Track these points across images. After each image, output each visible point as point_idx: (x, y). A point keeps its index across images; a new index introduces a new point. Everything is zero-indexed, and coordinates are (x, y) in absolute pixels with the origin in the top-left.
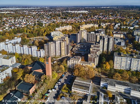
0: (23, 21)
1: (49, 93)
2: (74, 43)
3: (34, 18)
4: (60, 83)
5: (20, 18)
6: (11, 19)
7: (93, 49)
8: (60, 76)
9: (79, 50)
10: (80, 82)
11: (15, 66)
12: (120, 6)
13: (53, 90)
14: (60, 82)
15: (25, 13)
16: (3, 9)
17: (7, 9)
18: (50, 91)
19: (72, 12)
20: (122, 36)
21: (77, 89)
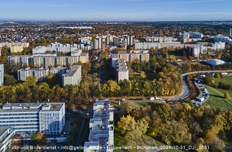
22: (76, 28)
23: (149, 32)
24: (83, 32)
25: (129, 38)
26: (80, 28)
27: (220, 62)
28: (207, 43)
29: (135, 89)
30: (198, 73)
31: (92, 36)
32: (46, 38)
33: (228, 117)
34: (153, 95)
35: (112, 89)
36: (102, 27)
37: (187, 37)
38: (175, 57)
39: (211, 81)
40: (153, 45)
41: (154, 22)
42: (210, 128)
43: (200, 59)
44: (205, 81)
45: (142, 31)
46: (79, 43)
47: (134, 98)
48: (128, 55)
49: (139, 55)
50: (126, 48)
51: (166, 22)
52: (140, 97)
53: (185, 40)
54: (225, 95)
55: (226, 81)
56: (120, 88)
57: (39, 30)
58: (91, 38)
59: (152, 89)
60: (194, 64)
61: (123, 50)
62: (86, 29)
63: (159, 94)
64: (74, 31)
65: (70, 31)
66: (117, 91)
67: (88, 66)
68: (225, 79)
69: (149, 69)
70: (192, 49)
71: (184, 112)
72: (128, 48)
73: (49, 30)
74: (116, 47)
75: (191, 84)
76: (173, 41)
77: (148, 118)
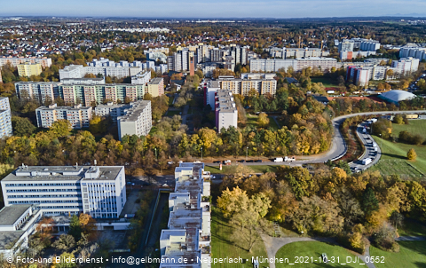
12: (242, 20)
22: (139, 30)
23: (276, 40)
24: (151, 39)
25: (238, 50)
26: (147, 30)
27: (405, 95)
28: (385, 60)
29: (249, 143)
30: (364, 116)
31: (169, 46)
32: (83, 49)
33: (410, 190)
34: (281, 154)
35: (208, 144)
36: (188, 29)
37: (348, 48)
38: (324, 87)
39: (385, 130)
40: (284, 65)
41: (288, 20)
42: (377, 209)
43: (369, 89)
44: (375, 130)
45: (263, 38)
46: (145, 59)
47: (247, 159)
48: (237, 82)
49: (257, 82)
50: (233, 70)
51: (310, 19)
52: (256, 158)
53: (345, 55)
54: (409, 153)
55: (414, 129)
56: (221, 141)
57: (69, 33)
58: (167, 50)
59: (279, 143)
60: (358, 99)
61: (228, 74)
62: (158, 32)
63: (291, 152)
64: (135, 37)
65: (127, 37)
66: (217, 146)
67: (164, 103)
68: (412, 126)
69: (275, 107)
70: (356, 72)
71: (333, 182)
72: (237, 69)
73: (87, 35)
74: (214, 68)
75: (349, 136)
76: (321, 56)
77: (270, 191)
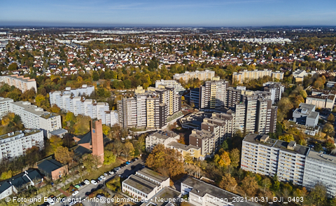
0: (127, 56)
1: (83, 184)
2: (194, 108)
3: (151, 51)
4: (112, 173)
5: (123, 51)
6: (107, 52)
7: (209, 121)
8: (122, 162)
9: (191, 122)
10: (144, 176)
11: (56, 133)
13: (93, 182)
14: (115, 172)
15: (141, 40)
16: (106, 32)
17: (114, 32)
18: (87, 182)
19: (246, 40)
20: (330, 105)
21: (130, 187)
